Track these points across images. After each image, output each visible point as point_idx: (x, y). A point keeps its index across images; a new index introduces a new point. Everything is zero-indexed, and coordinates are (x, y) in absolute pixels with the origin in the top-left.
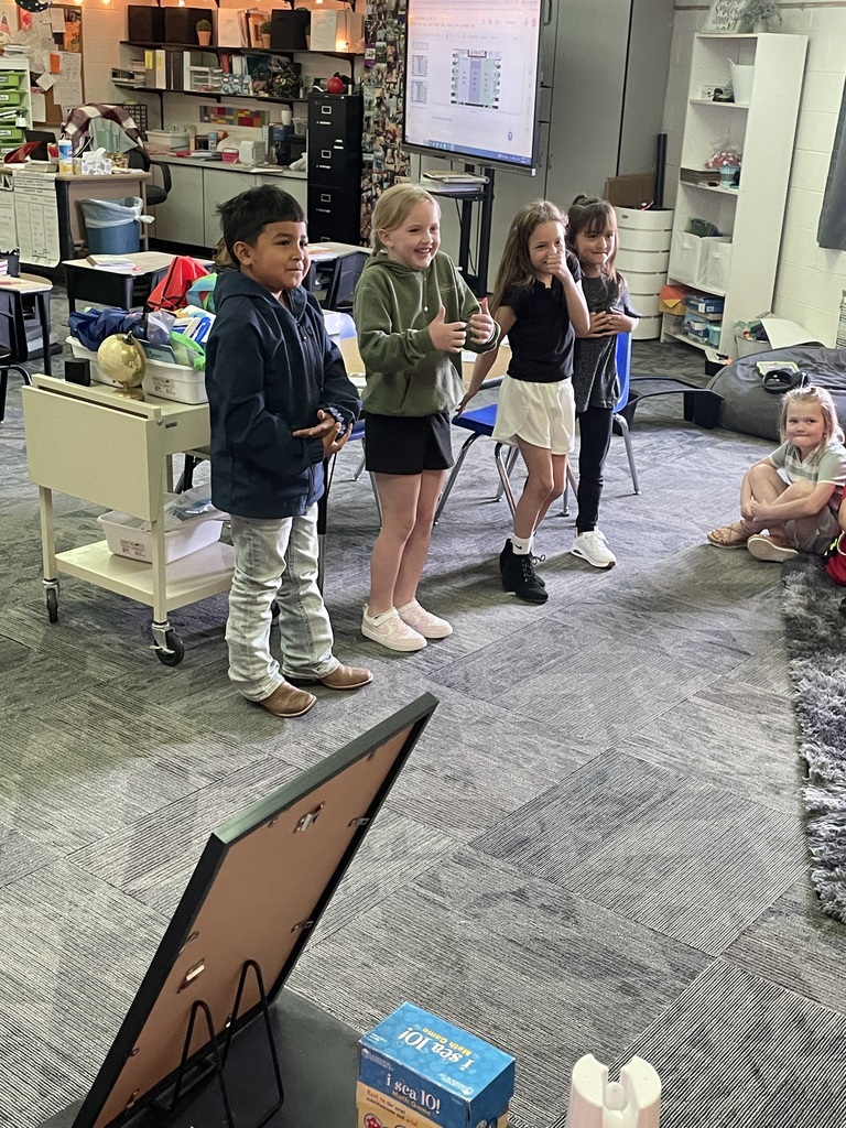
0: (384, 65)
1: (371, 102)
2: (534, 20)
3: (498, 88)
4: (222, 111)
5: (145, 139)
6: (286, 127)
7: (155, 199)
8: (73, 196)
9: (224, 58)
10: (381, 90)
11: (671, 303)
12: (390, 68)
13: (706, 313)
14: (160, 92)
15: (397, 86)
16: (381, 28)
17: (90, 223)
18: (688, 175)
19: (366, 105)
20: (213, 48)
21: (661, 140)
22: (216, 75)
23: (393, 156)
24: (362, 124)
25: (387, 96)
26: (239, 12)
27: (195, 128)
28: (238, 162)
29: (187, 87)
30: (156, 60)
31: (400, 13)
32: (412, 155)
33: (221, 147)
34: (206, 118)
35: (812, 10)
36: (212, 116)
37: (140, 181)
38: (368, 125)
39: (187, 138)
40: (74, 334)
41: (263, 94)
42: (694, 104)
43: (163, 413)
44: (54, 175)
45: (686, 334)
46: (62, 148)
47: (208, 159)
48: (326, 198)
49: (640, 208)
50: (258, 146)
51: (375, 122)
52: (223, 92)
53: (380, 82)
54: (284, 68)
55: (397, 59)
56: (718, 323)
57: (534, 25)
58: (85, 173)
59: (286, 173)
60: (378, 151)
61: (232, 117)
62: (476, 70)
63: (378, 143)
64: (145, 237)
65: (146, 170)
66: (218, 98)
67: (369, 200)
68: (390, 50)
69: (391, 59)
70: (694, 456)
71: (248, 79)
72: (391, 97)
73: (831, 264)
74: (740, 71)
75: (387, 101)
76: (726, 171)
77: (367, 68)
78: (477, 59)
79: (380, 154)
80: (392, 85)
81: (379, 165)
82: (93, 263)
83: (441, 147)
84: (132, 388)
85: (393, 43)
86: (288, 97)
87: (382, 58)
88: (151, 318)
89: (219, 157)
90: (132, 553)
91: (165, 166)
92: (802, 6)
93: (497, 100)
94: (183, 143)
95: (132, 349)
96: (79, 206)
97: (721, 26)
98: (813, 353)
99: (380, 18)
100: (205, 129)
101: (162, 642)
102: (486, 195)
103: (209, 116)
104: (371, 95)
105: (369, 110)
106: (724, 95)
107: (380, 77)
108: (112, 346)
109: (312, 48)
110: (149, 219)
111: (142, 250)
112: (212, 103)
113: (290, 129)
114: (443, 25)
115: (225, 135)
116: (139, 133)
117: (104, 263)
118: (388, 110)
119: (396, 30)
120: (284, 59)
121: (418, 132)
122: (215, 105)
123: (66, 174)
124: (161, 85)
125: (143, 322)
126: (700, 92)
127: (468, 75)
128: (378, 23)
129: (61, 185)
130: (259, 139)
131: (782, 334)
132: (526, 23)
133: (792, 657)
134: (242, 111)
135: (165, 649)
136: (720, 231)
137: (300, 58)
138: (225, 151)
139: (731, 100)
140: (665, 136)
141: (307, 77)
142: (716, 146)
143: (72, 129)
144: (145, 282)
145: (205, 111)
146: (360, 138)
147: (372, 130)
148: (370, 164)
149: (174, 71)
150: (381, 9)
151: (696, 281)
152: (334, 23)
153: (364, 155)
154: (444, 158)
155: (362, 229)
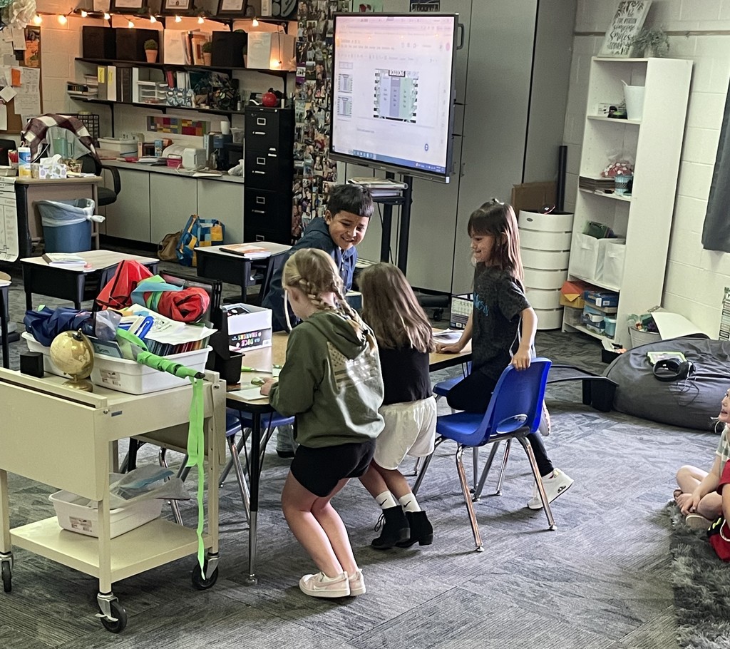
0: (315, 82)
1: (301, 115)
2: (448, 44)
3: (415, 104)
4: (167, 122)
5: (97, 145)
6: (224, 135)
7: (106, 200)
8: (31, 198)
9: (169, 74)
10: (310, 105)
11: (571, 297)
12: (319, 85)
13: (603, 307)
14: (111, 104)
15: (325, 101)
16: (310, 49)
17: (47, 222)
18: (586, 183)
19: (297, 117)
20: (159, 65)
21: (562, 152)
22: (162, 89)
23: (321, 164)
24: (294, 134)
25: (316, 109)
26: (183, 33)
27: (142, 136)
28: (182, 167)
29: (135, 100)
30: (108, 75)
31: (327, 36)
32: (338, 163)
33: (166, 154)
34: (153, 127)
35: (696, 37)
36: (158, 125)
37: (92, 184)
38: (299, 135)
39: (135, 145)
40: (29, 331)
41: (204, 107)
42: (592, 120)
43: (111, 403)
44: (13, 179)
45: (584, 325)
46: (21, 155)
47: (154, 165)
48: (261, 200)
49: (543, 212)
50: (199, 153)
51: (305, 133)
52: (168, 104)
53: (310, 97)
54: (224, 83)
55: (325, 77)
56: (613, 315)
57: (448, 49)
58: (42, 177)
59: (225, 178)
60: (308, 158)
61: (176, 127)
62: (396, 88)
63: (308, 151)
64: (97, 234)
65: (98, 174)
66: (164, 109)
67: (300, 202)
68: (319, 69)
69: (320, 77)
70: (591, 437)
71: (190, 93)
72: (320, 110)
73: (714, 264)
74: (633, 91)
75: (316, 114)
76: (620, 180)
77: (298, 84)
78: (396, 78)
79: (310, 161)
80: (320, 100)
81: (308, 171)
82: (48, 261)
83: (364, 156)
84: (82, 379)
85: (321, 63)
86: (227, 109)
87: (311, 76)
88: (99, 316)
89: (164, 163)
90: (80, 529)
91: (115, 170)
92: (688, 34)
93: (415, 115)
94: (131, 149)
95: (81, 344)
96: (36, 206)
97: (616, 50)
98: (699, 344)
99: (310, 40)
100: (152, 137)
101: (107, 611)
102: (405, 199)
103: (156, 125)
104: (301, 108)
105: (300, 122)
106: (617, 112)
107: (310, 92)
108: (64, 343)
109: (248, 67)
110: (99, 219)
111: (93, 248)
112: (159, 114)
113: (228, 138)
114: (366, 47)
115: (170, 143)
116: (93, 140)
117: (58, 260)
118: (317, 122)
119: (325, 51)
120: (224, 76)
121: (344, 142)
122: (161, 116)
123: (25, 178)
124: (112, 97)
125: (92, 320)
126: (597, 109)
127: (388, 92)
128: (308, 45)
129: (20, 188)
130: (201, 146)
131: (671, 326)
132: (441, 47)
133: (679, 623)
134: (185, 121)
135: (110, 617)
136: (615, 233)
137: (237, 74)
138: (170, 157)
139: (625, 117)
140: (566, 147)
141: (244, 91)
142: (611, 157)
143: (30, 137)
144: (96, 278)
145: (152, 121)
146: (292, 147)
147: (302, 140)
148: (301, 170)
149: (124, 85)
150: (311, 32)
151: (593, 279)
152: (269, 44)
153: (295, 162)
154: (367, 166)
155: (293, 229)
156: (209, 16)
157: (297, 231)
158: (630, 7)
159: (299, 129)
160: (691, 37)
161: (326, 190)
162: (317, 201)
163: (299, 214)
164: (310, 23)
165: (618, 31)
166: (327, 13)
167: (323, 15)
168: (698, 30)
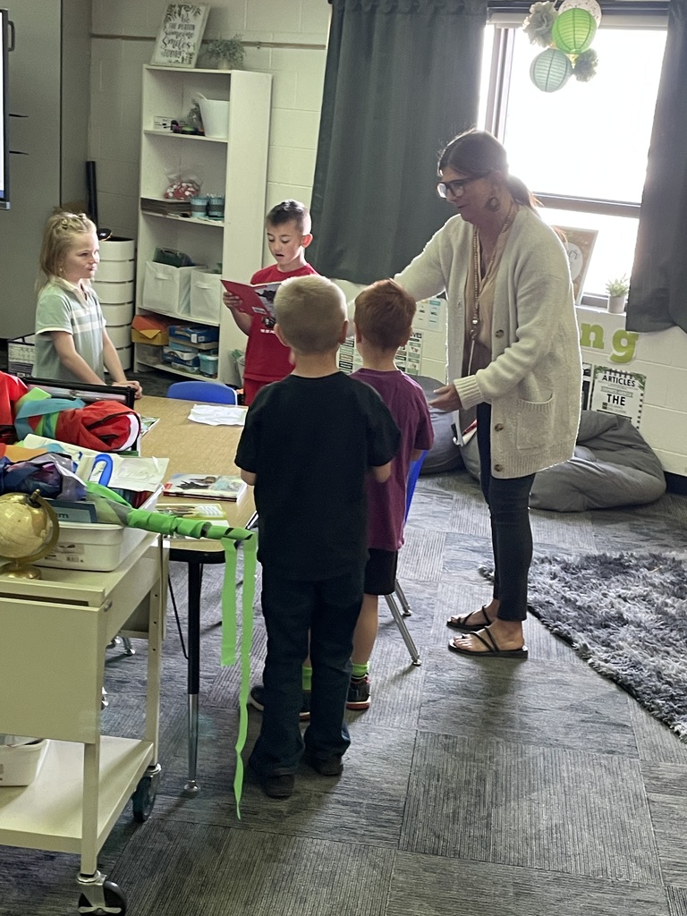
11: (150, 333)
13: (199, 343)
18: (149, 204)
21: (90, 167)
35: (271, 49)
42: (149, 134)
45: (168, 363)
56: (213, 352)
74: (211, 105)
76: (198, 203)
92: (258, 45)
97: (173, 59)
106: (186, 127)
126: (154, 123)
136: (193, 260)
139: (200, 133)
140: (94, 163)
151: (176, 311)
158: (183, 12)
160: (264, 49)
165: (174, 37)
168: (271, 41)
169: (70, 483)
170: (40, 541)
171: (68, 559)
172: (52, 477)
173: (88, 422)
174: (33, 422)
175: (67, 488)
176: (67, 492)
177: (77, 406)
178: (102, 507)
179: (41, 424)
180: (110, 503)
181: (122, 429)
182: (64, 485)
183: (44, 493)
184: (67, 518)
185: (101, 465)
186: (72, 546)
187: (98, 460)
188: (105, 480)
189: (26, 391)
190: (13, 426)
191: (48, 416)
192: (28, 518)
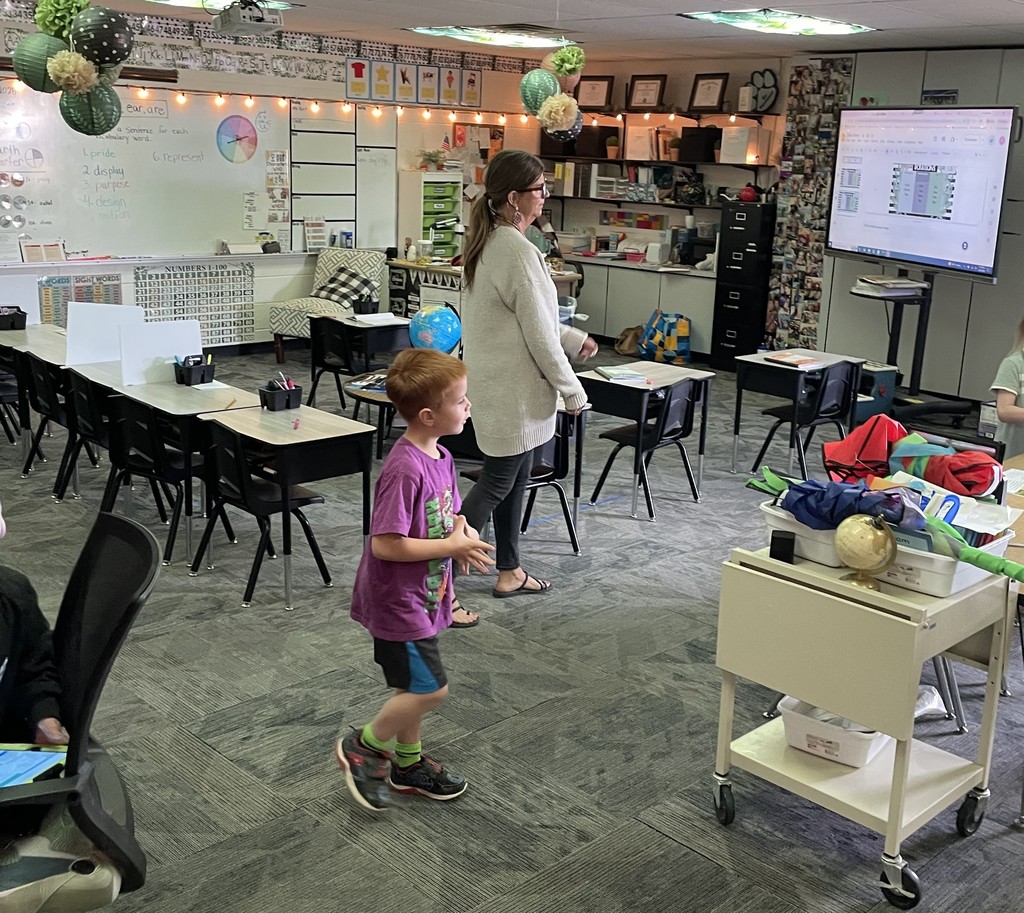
0: (802, 176)
1: (784, 209)
2: (1002, 137)
3: (951, 200)
4: (621, 215)
6: (690, 230)
9: (631, 169)
10: (796, 199)
12: (807, 179)
14: (567, 199)
15: (813, 196)
16: (799, 143)
19: (779, 212)
20: (621, 162)
22: (622, 184)
23: (805, 258)
24: (774, 228)
25: (802, 204)
26: (650, 130)
27: (593, 230)
28: (646, 261)
29: (593, 195)
30: (566, 172)
31: (821, 130)
33: (622, 247)
34: (605, 222)
36: (612, 220)
37: (571, 282)
38: (781, 230)
39: (588, 239)
41: (668, 201)
47: (613, 259)
48: (734, 295)
50: (664, 247)
51: (788, 227)
52: (627, 199)
53: (795, 192)
54: (688, 177)
57: (1002, 143)
59: (694, 272)
60: (789, 253)
61: (631, 221)
63: (790, 246)
66: (618, 204)
67: (777, 298)
68: (808, 163)
69: (809, 171)
71: (653, 188)
72: (806, 205)
75: (802, 208)
77: (782, 177)
78: (924, 173)
79: (792, 256)
80: (808, 195)
81: (789, 267)
85: (811, 157)
86: (693, 203)
87: (798, 170)
89: (622, 257)
93: (949, 211)
94: (584, 243)
99: (799, 135)
100: (604, 231)
102: (924, 300)
103: (608, 219)
104: (784, 202)
105: (783, 216)
107: (796, 187)
109: (721, 161)
112: (614, 209)
113: (693, 232)
114: (883, 141)
115: (624, 237)
118: (802, 216)
119: (816, 145)
120: (688, 170)
121: (844, 239)
122: (616, 210)
127: (912, 187)
128: (797, 139)
132: (992, 141)
134: (641, 215)
137: (704, 169)
138: (626, 251)
141: (711, 185)
145: (605, 215)
146: (771, 241)
147: (784, 234)
148: (780, 266)
149: (582, 181)
150: (801, 126)
152: (745, 139)
153: (774, 256)
154: (877, 263)
155: (767, 324)
156: (680, 113)
157: (772, 327)
159: (781, 224)
161: (809, 285)
162: (798, 296)
163: (775, 309)
164: (801, 118)
166: (821, 107)
167: (816, 109)
169: (912, 514)
170: (879, 558)
171: (907, 580)
172: (897, 507)
173: (954, 468)
174: (905, 462)
175: (908, 517)
176: (906, 521)
177: (949, 453)
178: (939, 539)
179: (912, 465)
180: (947, 538)
181: (984, 478)
182: (905, 514)
183: (887, 518)
184: (906, 542)
185: (951, 503)
186: (911, 569)
187: (948, 498)
188: (949, 517)
189: (905, 435)
190: (887, 462)
191: (920, 458)
192: (871, 537)
